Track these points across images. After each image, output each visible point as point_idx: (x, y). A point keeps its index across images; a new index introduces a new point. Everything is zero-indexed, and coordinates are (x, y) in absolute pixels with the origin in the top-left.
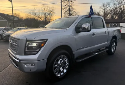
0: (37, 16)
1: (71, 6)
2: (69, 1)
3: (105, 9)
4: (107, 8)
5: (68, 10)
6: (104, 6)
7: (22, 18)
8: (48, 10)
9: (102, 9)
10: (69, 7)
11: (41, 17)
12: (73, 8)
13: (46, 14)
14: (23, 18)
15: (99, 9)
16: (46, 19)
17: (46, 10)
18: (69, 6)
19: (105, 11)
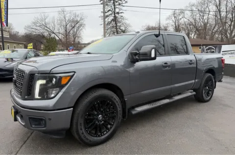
0: (48, 30)
1: (118, 13)
2: (114, 4)
3: (177, 21)
4: (181, 19)
5: (113, 20)
6: (175, 15)
7: (18, 32)
8: (71, 18)
9: (171, 21)
10: (115, 14)
11: (57, 31)
12: (122, 16)
13: (68, 26)
14: (19, 34)
15: (166, 20)
16: (67, 36)
17: (67, 19)
18: (115, 12)
19: (177, 24)
